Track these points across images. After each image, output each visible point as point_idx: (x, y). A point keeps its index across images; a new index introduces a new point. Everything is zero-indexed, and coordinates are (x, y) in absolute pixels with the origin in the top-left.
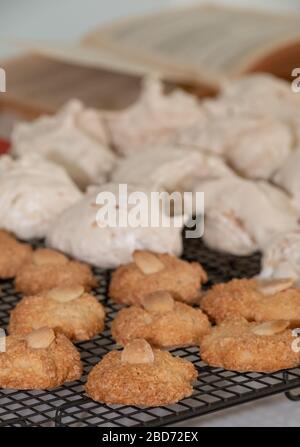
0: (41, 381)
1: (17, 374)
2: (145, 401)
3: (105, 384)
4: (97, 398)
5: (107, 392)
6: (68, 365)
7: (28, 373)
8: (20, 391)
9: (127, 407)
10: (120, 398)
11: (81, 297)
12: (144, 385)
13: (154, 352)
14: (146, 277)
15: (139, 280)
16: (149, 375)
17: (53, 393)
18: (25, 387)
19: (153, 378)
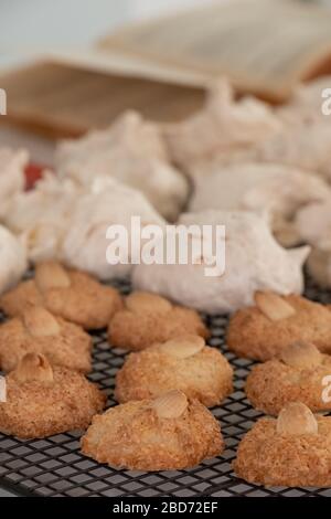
0: (177, 459)
1: (147, 451)
2: (316, 480)
3: (263, 460)
4: (251, 479)
5: (266, 471)
6: (208, 438)
7: (160, 449)
8: (150, 473)
9: (290, 489)
10: (284, 478)
11: (202, 351)
12: (314, 461)
13: (317, 419)
14: (275, 324)
15: (265, 328)
16: (318, 448)
17: (192, 474)
18: (157, 467)
19: (323, 451)
